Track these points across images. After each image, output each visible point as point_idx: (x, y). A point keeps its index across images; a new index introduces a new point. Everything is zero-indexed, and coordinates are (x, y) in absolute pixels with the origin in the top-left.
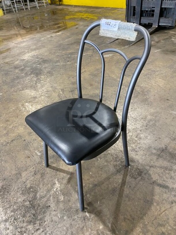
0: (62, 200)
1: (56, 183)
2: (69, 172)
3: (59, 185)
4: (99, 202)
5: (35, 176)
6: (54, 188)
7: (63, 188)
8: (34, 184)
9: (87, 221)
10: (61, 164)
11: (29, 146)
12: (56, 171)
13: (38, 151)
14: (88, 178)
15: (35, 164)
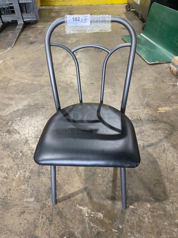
0: (102, 216)
1: (81, 209)
2: (82, 190)
3: (86, 207)
4: (129, 191)
5: (53, 223)
6: (85, 215)
7: (92, 206)
8: (61, 231)
9: (136, 212)
10: (67, 190)
11: (9, 201)
12: (69, 199)
13: (27, 197)
14: (102, 181)
15: (39, 211)
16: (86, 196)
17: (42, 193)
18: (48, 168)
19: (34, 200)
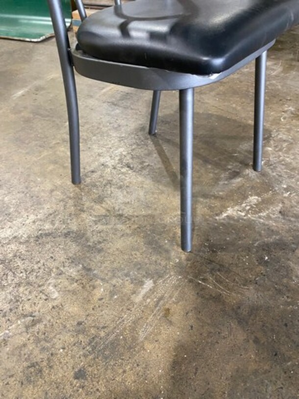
0: (257, 197)
1: (227, 216)
3: (228, 209)
5: (227, 265)
6: (241, 216)
7: (232, 202)
8: (250, 259)
9: (271, 163)
16: (207, 200)
17: (146, 260)
18: (97, 229)
19: (151, 281)
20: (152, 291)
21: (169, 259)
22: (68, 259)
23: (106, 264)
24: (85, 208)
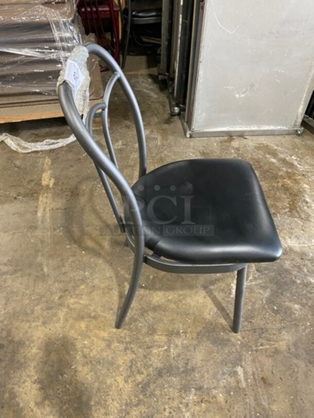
5: (263, 327)
13: (238, 382)
16: (216, 286)
17: (224, 356)
18: (175, 354)
19: (239, 367)
20: (245, 373)
21: (234, 345)
22: (181, 391)
23: (206, 376)
24: (149, 344)
